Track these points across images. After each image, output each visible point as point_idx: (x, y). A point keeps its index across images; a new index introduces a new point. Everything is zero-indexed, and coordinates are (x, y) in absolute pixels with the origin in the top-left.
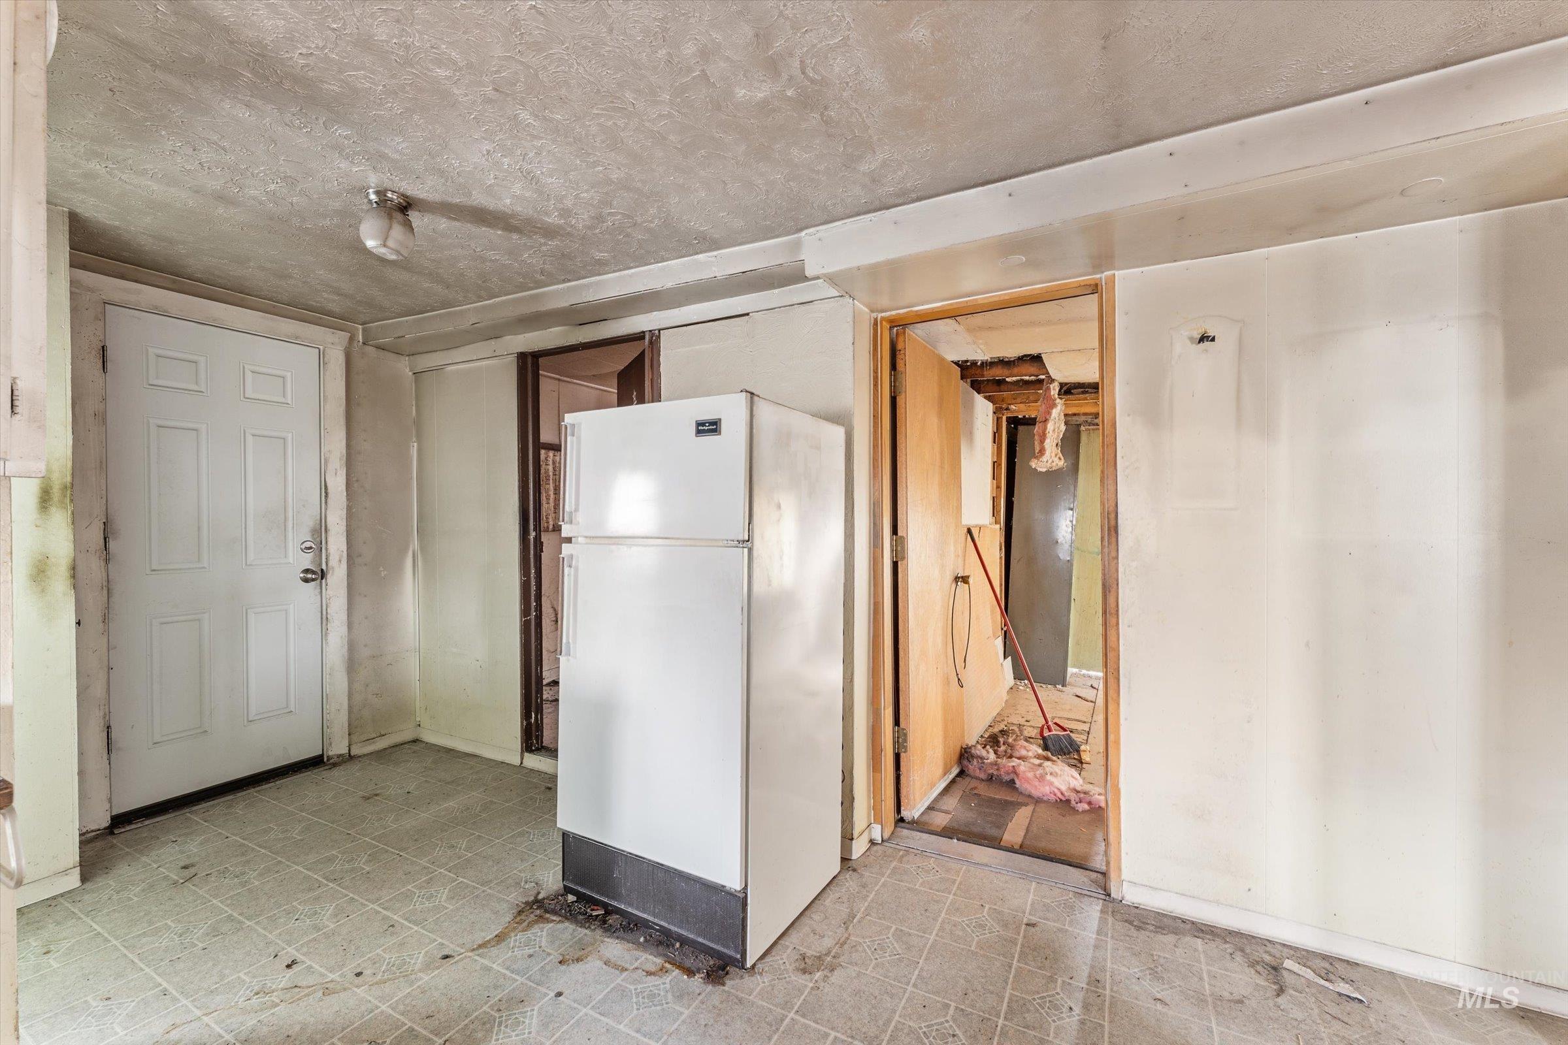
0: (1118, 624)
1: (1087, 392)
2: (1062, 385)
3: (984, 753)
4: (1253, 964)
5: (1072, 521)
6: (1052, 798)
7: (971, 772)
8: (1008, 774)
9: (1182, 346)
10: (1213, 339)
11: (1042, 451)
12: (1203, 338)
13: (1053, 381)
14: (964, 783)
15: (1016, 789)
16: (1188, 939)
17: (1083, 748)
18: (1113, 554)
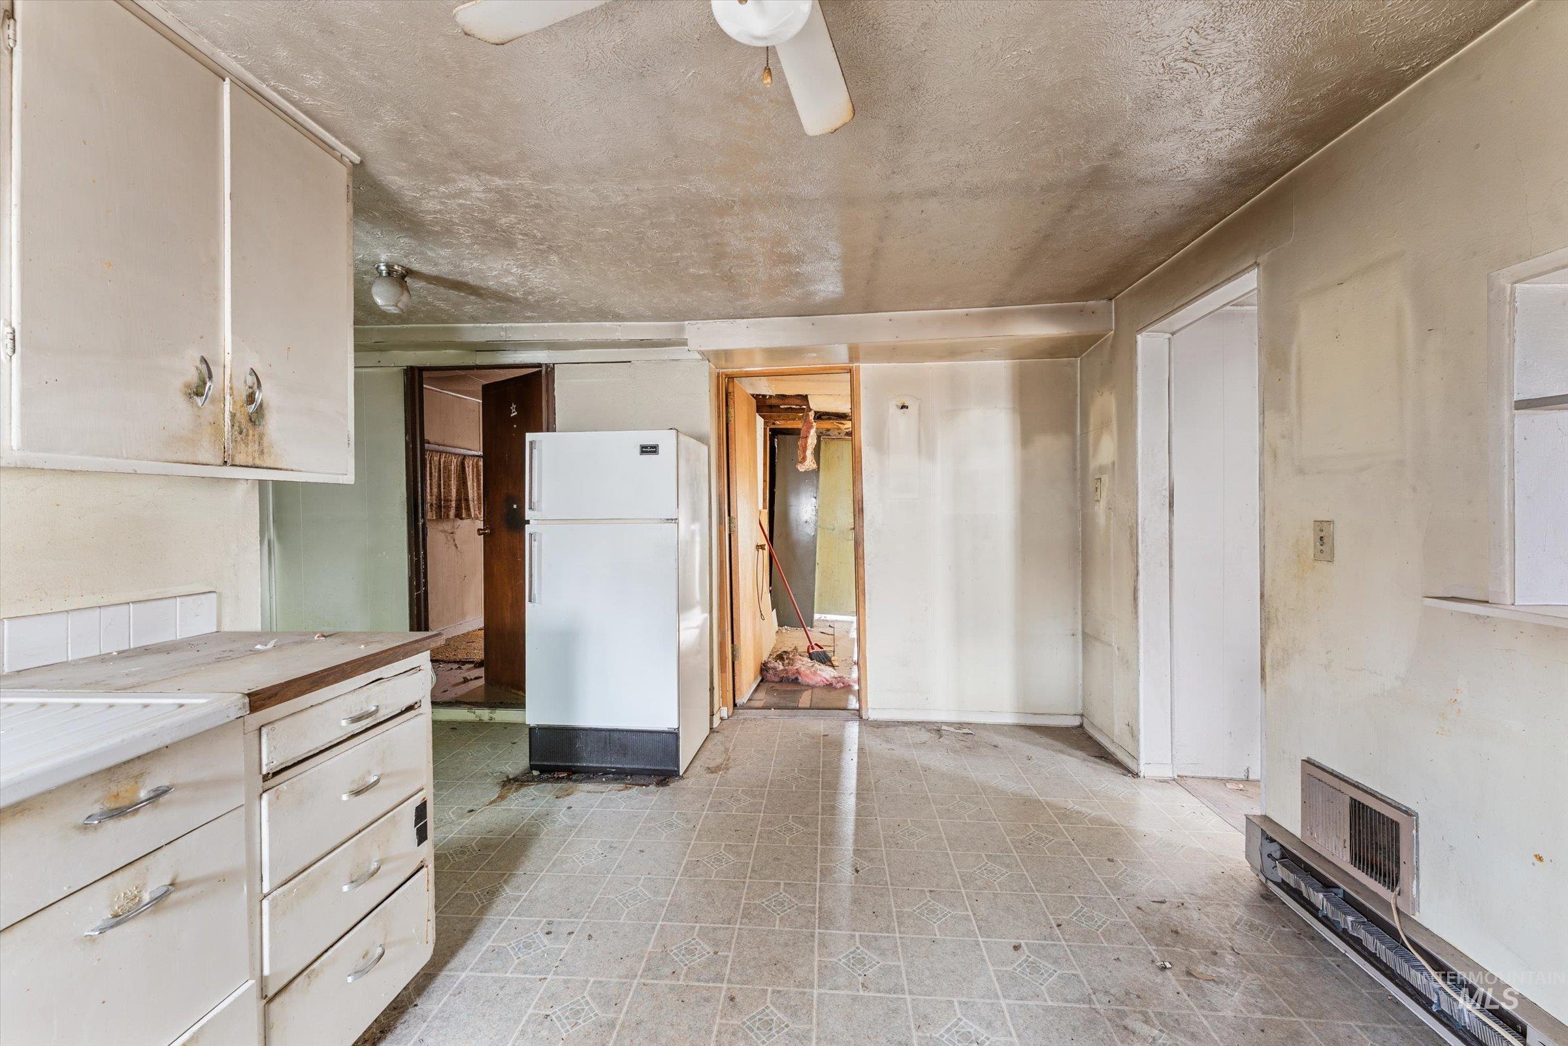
0: (864, 563)
1: (831, 419)
2: (816, 413)
3: (776, 664)
4: (929, 731)
5: (815, 507)
6: (822, 684)
7: (769, 678)
8: (794, 674)
9: (893, 410)
10: (907, 408)
11: (804, 459)
12: (903, 407)
13: (811, 410)
14: (765, 686)
15: (799, 683)
16: (901, 728)
17: (833, 658)
18: (861, 524)
